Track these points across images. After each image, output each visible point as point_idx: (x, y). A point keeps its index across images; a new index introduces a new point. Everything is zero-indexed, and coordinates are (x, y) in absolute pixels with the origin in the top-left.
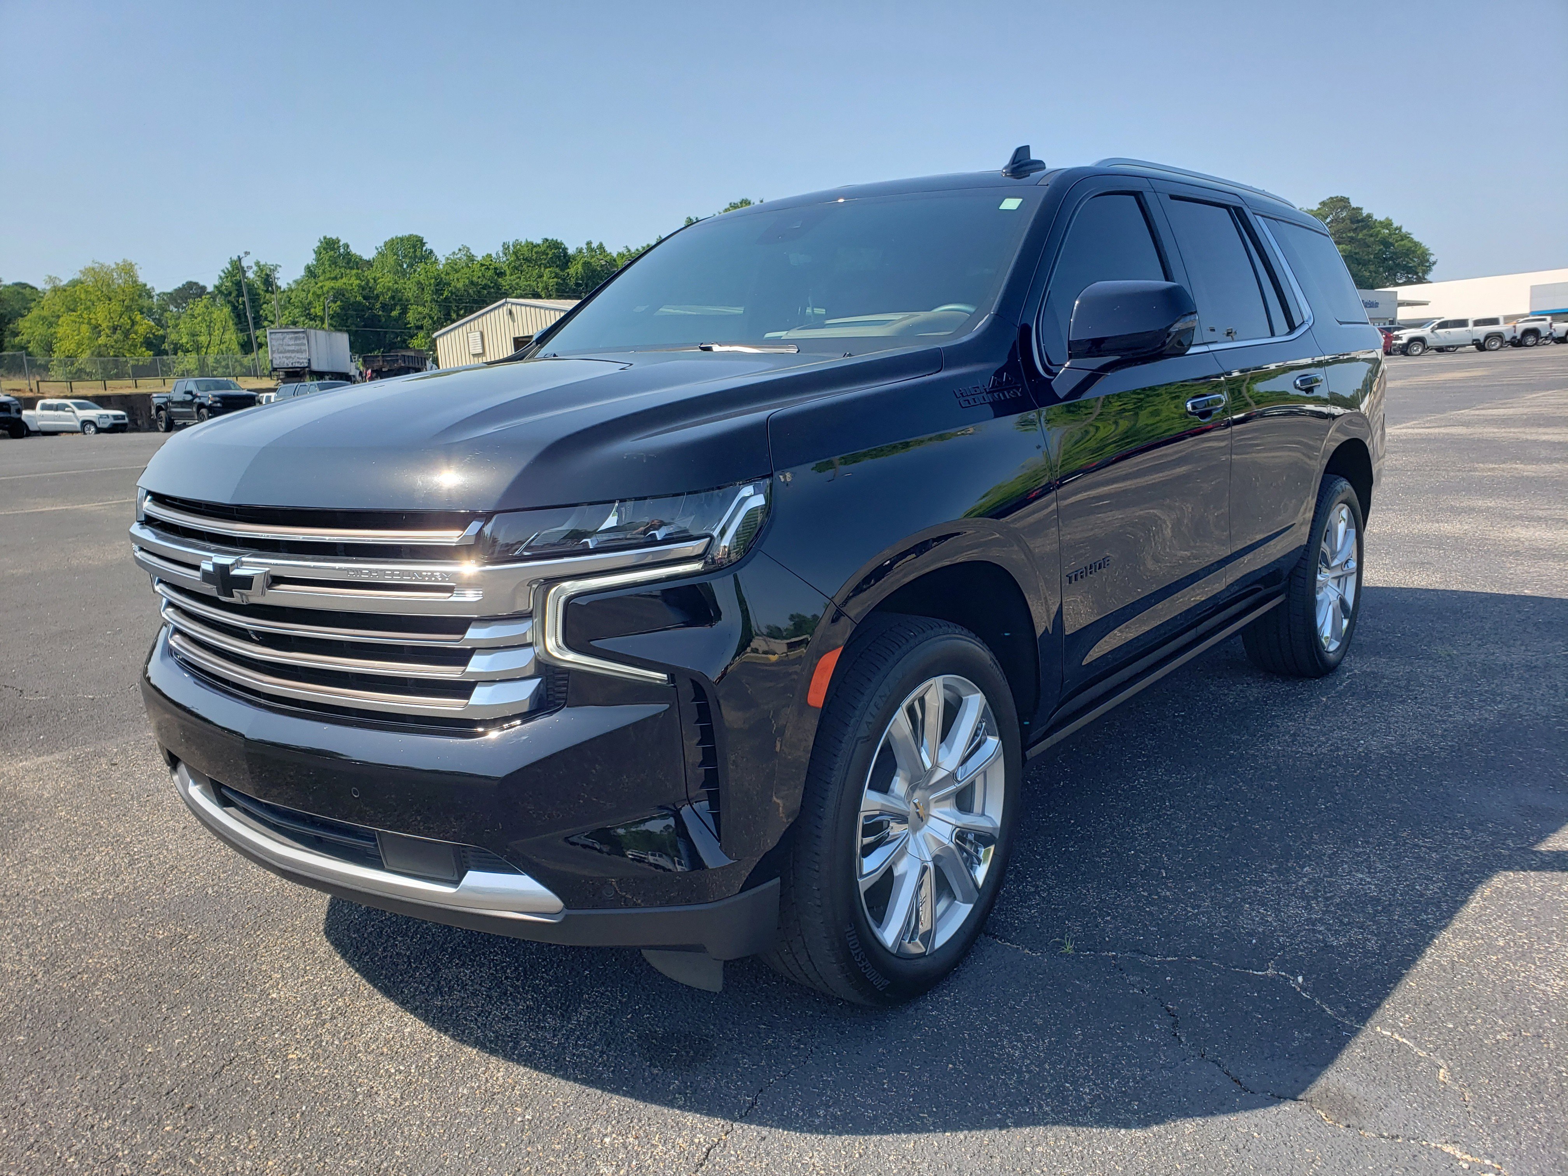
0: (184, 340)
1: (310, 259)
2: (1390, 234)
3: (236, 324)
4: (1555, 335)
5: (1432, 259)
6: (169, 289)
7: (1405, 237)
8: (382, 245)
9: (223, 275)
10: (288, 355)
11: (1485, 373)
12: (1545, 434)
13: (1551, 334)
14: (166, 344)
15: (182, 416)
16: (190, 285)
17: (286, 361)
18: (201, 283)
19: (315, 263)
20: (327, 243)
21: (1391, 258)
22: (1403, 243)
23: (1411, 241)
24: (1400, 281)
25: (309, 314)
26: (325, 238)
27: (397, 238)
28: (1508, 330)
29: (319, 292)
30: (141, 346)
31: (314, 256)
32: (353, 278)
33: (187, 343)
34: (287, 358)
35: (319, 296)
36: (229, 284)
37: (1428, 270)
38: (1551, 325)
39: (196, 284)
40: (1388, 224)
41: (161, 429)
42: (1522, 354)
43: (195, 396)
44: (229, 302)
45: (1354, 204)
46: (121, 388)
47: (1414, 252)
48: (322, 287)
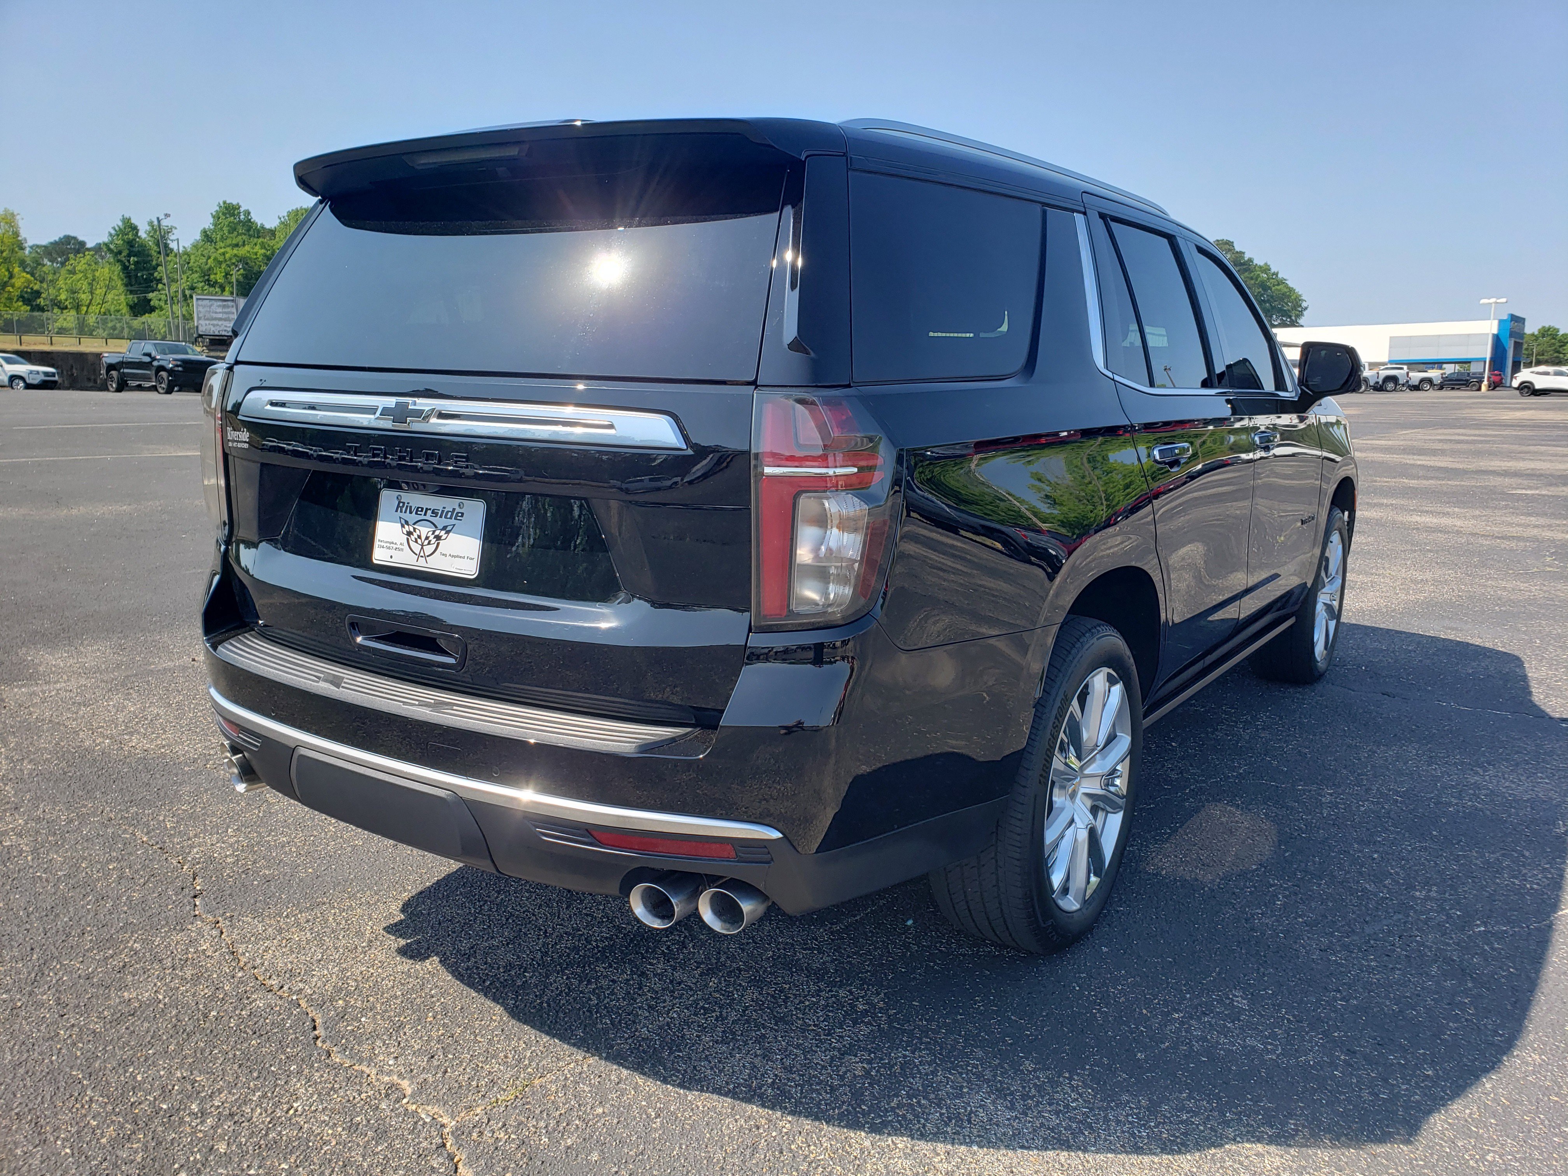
0: (63, 297)
1: (208, 223)
2: (1268, 279)
3: (126, 285)
4: (1410, 383)
5: (1304, 305)
6: (44, 241)
7: (1281, 282)
8: (286, 214)
9: (113, 232)
10: (215, 322)
11: (1359, 412)
12: (1419, 460)
13: (1407, 382)
14: (42, 300)
15: (135, 377)
16: (68, 239)
17: (213, 329)
18: (81, 238)
19: (212, 227)
20: (226, 209)
21: (1268, 301)
22: (1278, 287)
23: (1287, 286)
24: (1276, 323)
25: (208, 280)
26: (225, 203)
27: (301, 209)
28: (1372, 376)
29: (221, 259)
30: (18, 300)
31: (211, 220)
32: (258, 247)
33: (66, 300)
34: (214, 325)
35: (220, 263)
36: (120, 242)
37: (1300, 315)
38: (1408, 373)
39: (75, 238)
40: (1266, 269)
41: (111, 389)
42: (1388, 398)
43: (154, 359)
44: (119, 261)
45: (1238, 248)
46: (35, 344)
47: (1289, 297)
48: (224, 254)
